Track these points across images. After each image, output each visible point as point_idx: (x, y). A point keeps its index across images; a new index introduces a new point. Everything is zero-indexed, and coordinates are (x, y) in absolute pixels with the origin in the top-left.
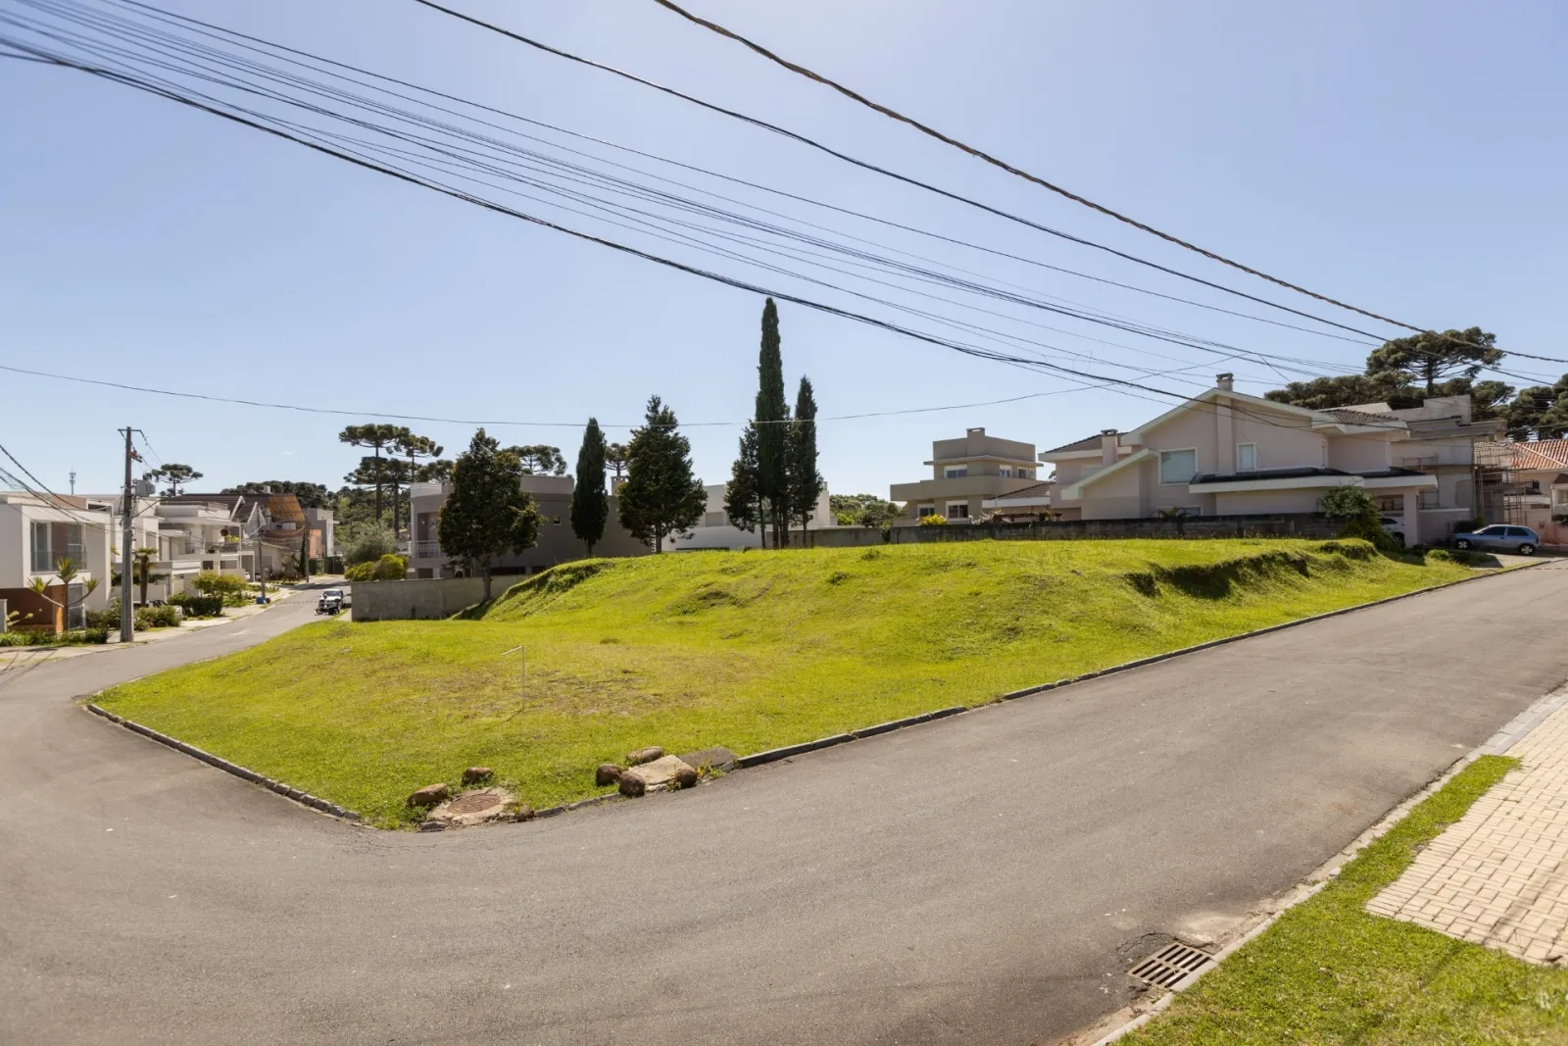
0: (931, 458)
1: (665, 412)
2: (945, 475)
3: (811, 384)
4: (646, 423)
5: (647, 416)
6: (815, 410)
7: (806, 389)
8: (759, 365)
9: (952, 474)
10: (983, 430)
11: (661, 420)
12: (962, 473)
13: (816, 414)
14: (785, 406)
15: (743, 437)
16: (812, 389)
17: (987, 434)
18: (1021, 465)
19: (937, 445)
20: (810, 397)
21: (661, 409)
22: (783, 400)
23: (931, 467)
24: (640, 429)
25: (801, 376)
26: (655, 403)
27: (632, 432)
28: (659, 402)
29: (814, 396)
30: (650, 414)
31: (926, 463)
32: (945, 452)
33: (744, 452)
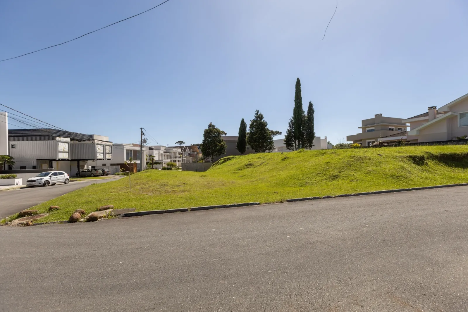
0: (361, 126)
1: (260, 114)
2: (366, 131)
3: (313, 104)
4: (254, 118)
5: (255, 116)
6: (313, 112)
7: (311, 105)
8: (294, 99)
9: (369, 131)
10: (381, 114)
11: (259, 116)
12: (373, 130)
13: (314, 113)
14: (303, 111)
15: (290, 122)
16: (313, 105)
17: (383, 116)
18: (399, 126)
19: (363, 121)
20: (312, 108)
21: (259, 114)
22: (302, 110)
23: (361, 129)
24: (253, 120)
25: (309, 101)
26: (258, 112)
27: (251, 121)
28: (259, 112)
29: (313, 108)
30: (256, 115)
31: (359, 128)
32: (366, 123)
33: (290, 126)
